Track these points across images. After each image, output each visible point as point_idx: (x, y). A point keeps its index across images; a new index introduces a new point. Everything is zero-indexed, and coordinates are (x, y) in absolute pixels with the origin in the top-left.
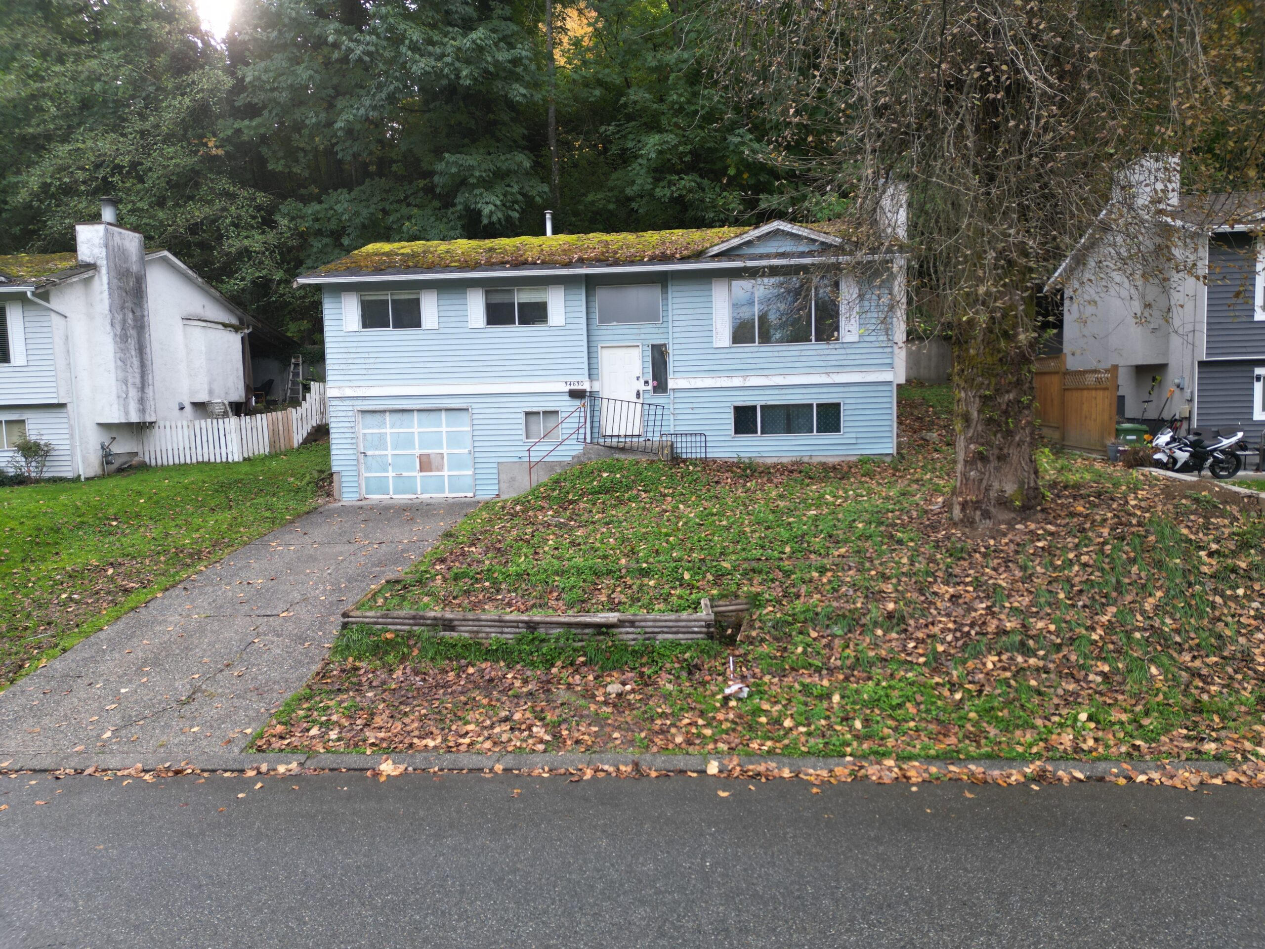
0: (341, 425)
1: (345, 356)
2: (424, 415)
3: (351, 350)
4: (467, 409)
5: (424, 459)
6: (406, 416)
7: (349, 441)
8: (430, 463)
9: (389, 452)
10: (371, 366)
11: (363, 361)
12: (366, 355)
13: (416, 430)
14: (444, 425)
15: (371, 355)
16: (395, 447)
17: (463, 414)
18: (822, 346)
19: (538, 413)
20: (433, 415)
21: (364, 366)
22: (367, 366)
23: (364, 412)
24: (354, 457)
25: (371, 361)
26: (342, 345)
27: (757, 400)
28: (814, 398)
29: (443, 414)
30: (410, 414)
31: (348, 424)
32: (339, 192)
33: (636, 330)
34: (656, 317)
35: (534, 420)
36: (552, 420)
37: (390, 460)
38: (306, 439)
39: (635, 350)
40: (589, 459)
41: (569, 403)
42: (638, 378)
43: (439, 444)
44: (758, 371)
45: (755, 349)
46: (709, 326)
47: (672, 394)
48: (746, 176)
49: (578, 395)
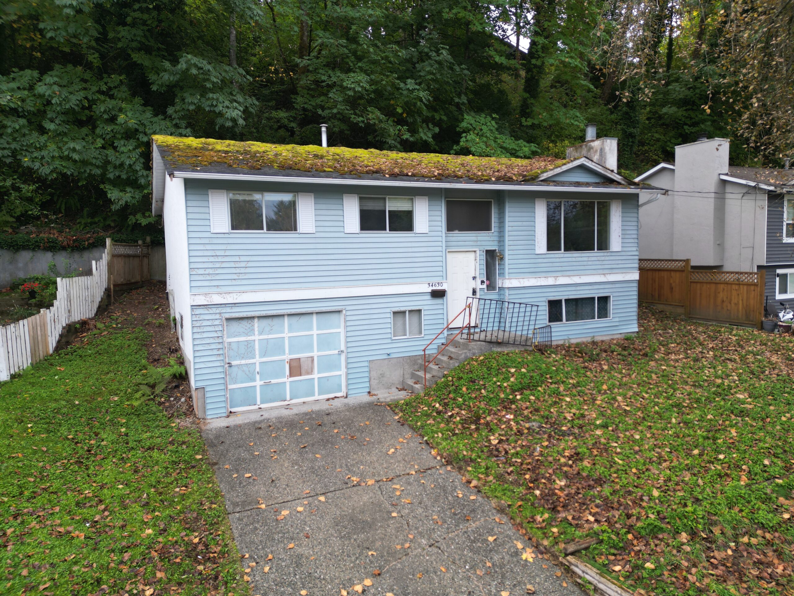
0: (205, 335)
1: (212, 259)
2: (295, 319)
3: (218, 253)
4: (339, 312)
5: (294, 364)
6: (276, 321)
7: (216, 352)
8: (300, 367)
9: (257, 360)
10: (243, 271)
11: (232, 265)
12: (237, 259)
13: (286, 334)
14: (314, 328)
15: (243, 259)
16: (264, 354)
17: (335, 317)
18: (601, 253)
19: (404, 312)
20: (304, 319)
21: (234, 271)
22: (238, 271)
23: (228, 319)
24: (220, 370)
25: (243, 265)
26: (208, 247)
27: (562, 295)
28: (596, 293)
29: (315, 316)
30: (281, 319)
31: (215, 335)
32: (28, 72)
33: (474, 238)
34: (486, 227)
35: (399, 318)
36: (415, 318)
37: (258, 369)
38: (59, 342)
39: (473, 254)
40: (474, 354)
41: (430, 302)
42: (474, 278)
43: (310, 347)
44: (563, 272)
45: (561, 255)
46: (532, 237)
47: (507, 292)
48: (405, 115)
49: (439, 294)
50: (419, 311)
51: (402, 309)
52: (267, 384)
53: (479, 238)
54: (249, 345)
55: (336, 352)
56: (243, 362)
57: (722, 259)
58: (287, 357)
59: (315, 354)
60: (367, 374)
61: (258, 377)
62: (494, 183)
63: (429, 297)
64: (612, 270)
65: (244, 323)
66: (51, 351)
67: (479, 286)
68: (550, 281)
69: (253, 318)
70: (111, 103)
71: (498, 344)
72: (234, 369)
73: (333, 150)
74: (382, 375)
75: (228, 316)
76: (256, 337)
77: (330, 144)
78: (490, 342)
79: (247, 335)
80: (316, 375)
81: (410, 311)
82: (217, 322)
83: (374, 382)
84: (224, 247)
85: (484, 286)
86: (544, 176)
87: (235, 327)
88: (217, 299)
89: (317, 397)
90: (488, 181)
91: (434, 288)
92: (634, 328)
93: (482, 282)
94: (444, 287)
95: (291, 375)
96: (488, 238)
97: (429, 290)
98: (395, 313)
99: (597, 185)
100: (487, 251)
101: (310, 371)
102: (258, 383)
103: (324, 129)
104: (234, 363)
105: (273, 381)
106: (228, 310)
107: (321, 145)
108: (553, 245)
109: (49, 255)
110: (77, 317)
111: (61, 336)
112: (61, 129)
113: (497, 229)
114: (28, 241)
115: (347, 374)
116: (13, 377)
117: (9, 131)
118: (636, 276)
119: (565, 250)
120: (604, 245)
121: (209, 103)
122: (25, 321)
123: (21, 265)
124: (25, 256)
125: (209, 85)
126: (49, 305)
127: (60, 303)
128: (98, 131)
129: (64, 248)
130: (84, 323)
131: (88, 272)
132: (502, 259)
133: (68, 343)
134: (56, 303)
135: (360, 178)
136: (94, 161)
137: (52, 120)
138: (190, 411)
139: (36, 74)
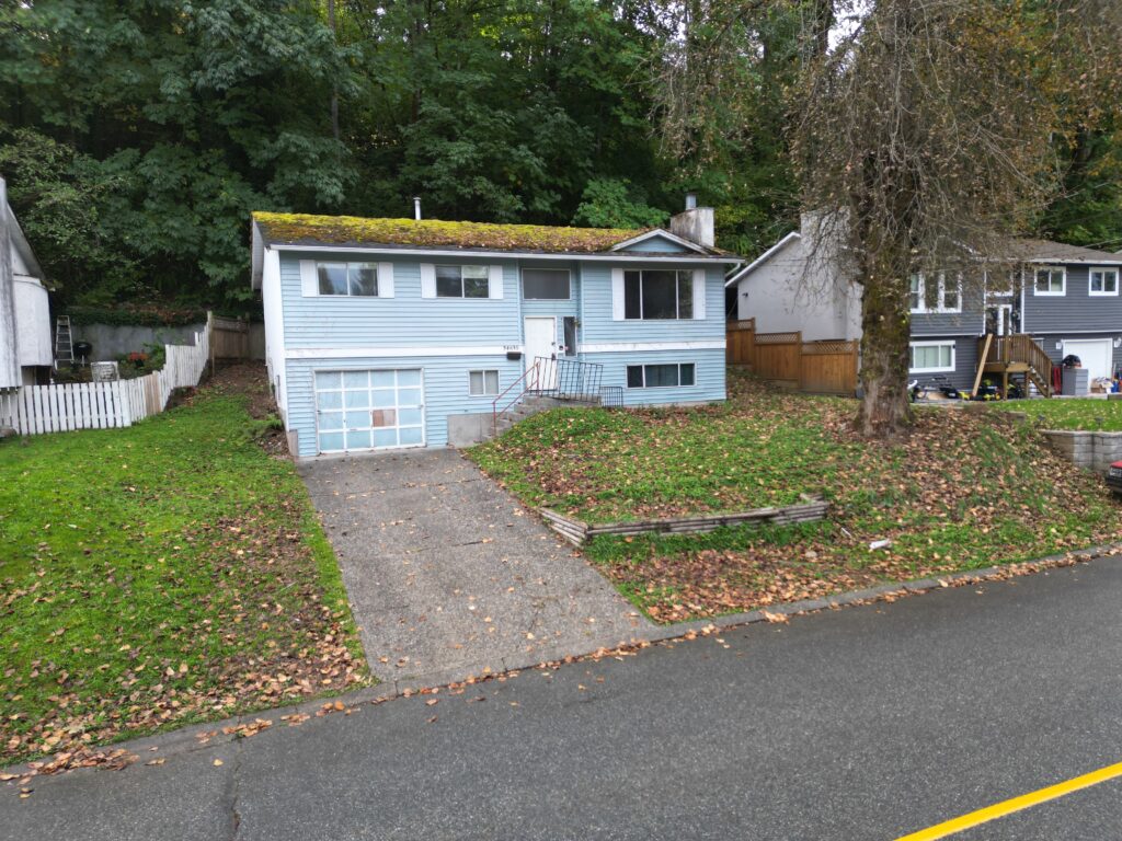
0: (298, 385)
1: (303, 320)
2: (377, 375)
3: (308, 314)
4: (419, 370)
5: (377, 415)
6: (360, 376)
7: (306, 400)
8: (383, 418)
9: (344, 409)
10: (330, 330)
11: (321, 325)
12: (324, 319)
13: (370, 388)
14: (395, 384)
15: (330, 320)
16: (350, 404)
17: (414, 374)
18: (684, 322)
19: (480, 373)
20: (386, 375)
21: (322, 330)
22: (325, 330)
23: (318, 372)
24: (311, 415)
25: (330, 325)
26: (300, 309)
27: (642, 361)
28: (679, 360)
29: (396, 374)
30: (364, 374)
31: (306, 385)
32: (130, 151)
33: (552, 306)
34: (566, 296)
35: (476, 378)
36: (492, 378)
37: (344, 418)
38: (168, 403)
39: (552, 321)
40: (542, 409)
41: (506, 364)
42: (553, 344)
43: (392, 401)
44: (643, 340)
45: (640, 323)
46: (609, 305)
47: (584, 356)
48: (519, 183)
49: (514, 357)
50: (496, 372)
51: (479, 369)
52: (353, 432)
53: (558, 306)
54: (336, 396)
55: (416, 406)
56: (331, 410)
57: (845, 333)
58: (371, 408)
59: (397, 407)
60: (445, 427)
61: (344, 424)
62: (566, 254)
63: (505, 359)
64: (696, 338)
65: (332, 377)
66: (162, 409)
67: (557, 351)
68: (629, 348)
69: (339, 372)
70: (210, 180)
71: (567, 400)
72: (324, 417)
73: (427, 223)
74: (460, 429)
75: (317, 369)
76: (342, 389)
77: (423, 217)
78: (558, 399)
79: (334, 387)
80: (398, 426)
81: (487, 372)
82: (308, 374)
83: (452, 435)
84: (313, 309)
85: (563, 351)
86: (618, 247)
87: (324, 379)
88: (308, 354)
89: (398, 446)
90: (559, 252)
91: (510, 351)
92: (721, 395)
93: (561, 347)
94: (520, 350)
95: (375, 424)
96: (564, 306)
97: (505, 352)
98: (472, 373)
99: (675, 255)
100: (566, 319)
101: (392, 422)
102: (345, 430)
103: (417, 203)
104: (323, 411)
105: (359, 429)
106: (318, 364)
107: (413, 217)
108: (631, 313)
109: (149, 330)
110: (183, 383)
111: (170, 397)
112: (161, 208)
113: (575, 297)
114: (129, 316)
115: (427, 426)
116: (134, 424)
117: (112, 210)
118: (723, 344)
119: (645, 317)
120: (687, 313)
121: (309, 179)
122: (142, 379)
123: (121, 340)
124: (125, 331)
125: (308, 162)
126: (160, 368)
127: (169, 366)
128: (197, 208)
129: (164, 324)
130: (189, 389)
131: (191, 343)
132: (579, 326)
133: (176, 405)
134: (166, 366)
135: (434, 249)
136: (191, 239)
137: (153, 199)
138: (286, 450)
139: (136, 152)
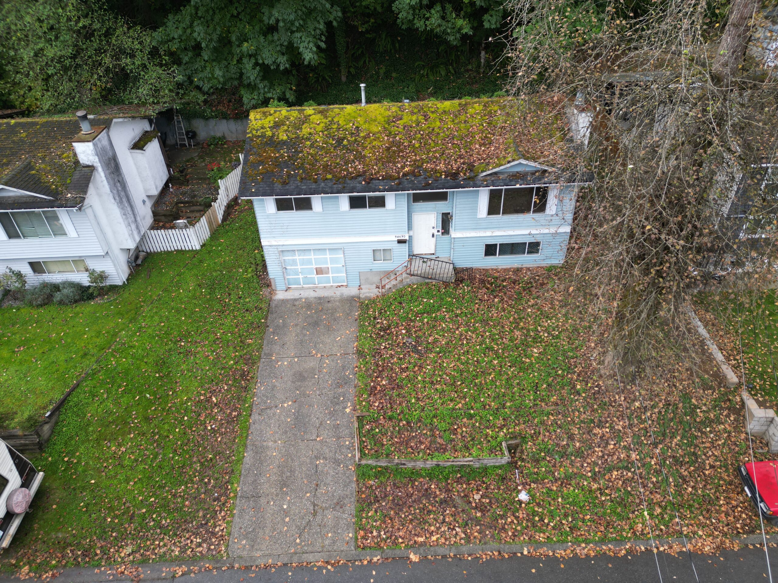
1: (270, 225)
2: (316, 252)
4: (341, 249)
5: (318, 270)
6: (306, 251)
8: (321, 271)
9: (299, 267)
11: (280, 227)
13: (313, 258)
14: (328, 256)
15: (285, 225)
16: (302, 264)
17: (338, 251)
18: (536, 214)
20: (322, 252)
21: (281, 230)
26: (267, 220)
27: (498, 242)
28: (528, 240)
29: (327, 251)
30: (309, 251)
31: (276, 257)
33: (433, 206)
34: (445, 200)
35: (377, 252)
36: (388, 252)
37: (300, 271)
38: (223, 216)
39: (432, 215)
40: (412, 283)
41: (397, 245)
42: (434, 228)
43: (327, 263)
44: (499, 228)
45: (499, 218)
46: (475, 209)
47: (453, 240)
49: (403, 241)
50: (390, 249)
51: (379, 248)
52: (305, 277)
53: (438, 206)
54: (294, 261)
55: (341, 265)
56: (292, 267)
58: (314, 266)
59: (329, 266)
60: (358, 277)
61: (300, 274)
64: (545, 226)
65: (290, 253)
66: (220, 222)
67: (436, 233)
68: (488, 234)
69: (294, 251)
71: (429, 278)
72: (288, 271)
74: (368, 278)
75: (280, 250)
76: (297, 258)
78: (424, 277)
79: (293, 257)
80: (330, 275)
81: (384, 250)
82: (276, 252)
83: (363, 281)
84: (275, 219)
85: (440, 233)
86: (484, 174)
87: (286, 254)
88: (274, 243)
89: (332, 284)
91: (399, 239)
92: (560, 260)
93: (438, 231)
94: (407, 238)
95: (317, 274)
96: (443, 206)
97: (396, 239)
98: (374, 250)
100: (443, 214)
101: (327, 273)
103: (363, 89)
104: (288, 268)
105: (309, 276)
106: (281, 247)
110: (231, 197)
111: (224, 212)
113: (451, 200)
115: (347, 277)
116: (202, 246)
118: (568, 230)
119: (503, 213)
120: (540, 209)
122: (204, 217)
126: (215, 200)
127: (221, 191)
132: (452, 219)
133: (229, 214)
134: (219, 197)
